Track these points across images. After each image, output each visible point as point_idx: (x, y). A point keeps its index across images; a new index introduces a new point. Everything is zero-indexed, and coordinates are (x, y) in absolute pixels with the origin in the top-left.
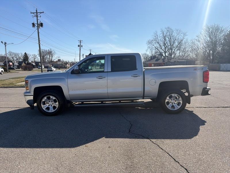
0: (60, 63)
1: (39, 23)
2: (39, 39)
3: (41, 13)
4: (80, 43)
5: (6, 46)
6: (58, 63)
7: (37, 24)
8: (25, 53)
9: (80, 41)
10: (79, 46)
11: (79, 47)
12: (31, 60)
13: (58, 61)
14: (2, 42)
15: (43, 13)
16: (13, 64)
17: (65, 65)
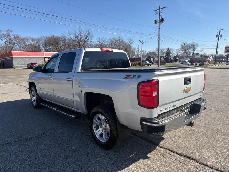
0: (198, 57)
1: (160, 19)
2: (159, 35)
3: (163, 8)
4: (220, 32)
5: (142, 44)
6: (196, 57)
7: (159, 20)
8: (168, 48)
9: (220, 30)
10: (217, 36)
11: (218, 38)
12: (174, 54)
13: (196, 55)
14: (140, 41)
15: (165, 7)
16: (153, 59)
17: (206, 59)
